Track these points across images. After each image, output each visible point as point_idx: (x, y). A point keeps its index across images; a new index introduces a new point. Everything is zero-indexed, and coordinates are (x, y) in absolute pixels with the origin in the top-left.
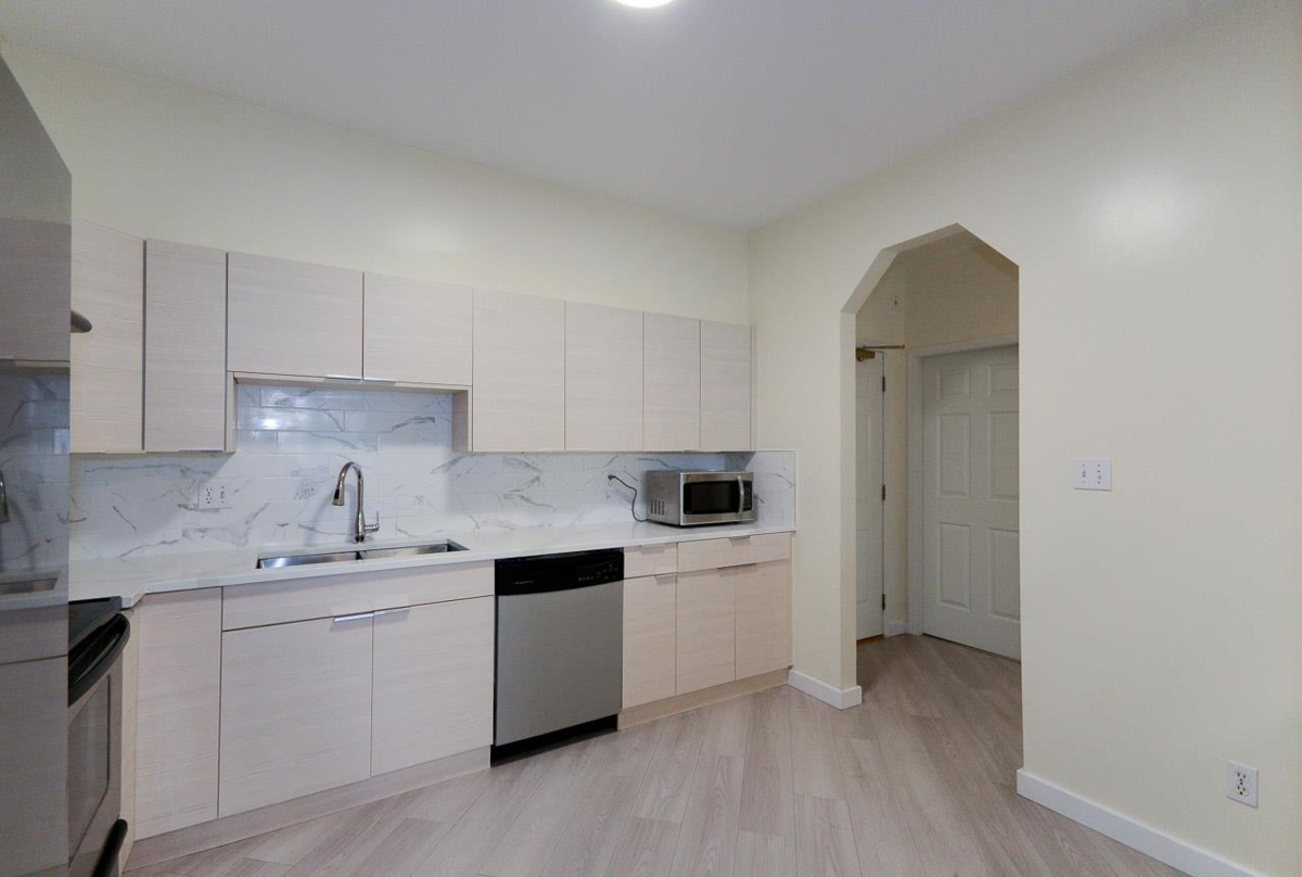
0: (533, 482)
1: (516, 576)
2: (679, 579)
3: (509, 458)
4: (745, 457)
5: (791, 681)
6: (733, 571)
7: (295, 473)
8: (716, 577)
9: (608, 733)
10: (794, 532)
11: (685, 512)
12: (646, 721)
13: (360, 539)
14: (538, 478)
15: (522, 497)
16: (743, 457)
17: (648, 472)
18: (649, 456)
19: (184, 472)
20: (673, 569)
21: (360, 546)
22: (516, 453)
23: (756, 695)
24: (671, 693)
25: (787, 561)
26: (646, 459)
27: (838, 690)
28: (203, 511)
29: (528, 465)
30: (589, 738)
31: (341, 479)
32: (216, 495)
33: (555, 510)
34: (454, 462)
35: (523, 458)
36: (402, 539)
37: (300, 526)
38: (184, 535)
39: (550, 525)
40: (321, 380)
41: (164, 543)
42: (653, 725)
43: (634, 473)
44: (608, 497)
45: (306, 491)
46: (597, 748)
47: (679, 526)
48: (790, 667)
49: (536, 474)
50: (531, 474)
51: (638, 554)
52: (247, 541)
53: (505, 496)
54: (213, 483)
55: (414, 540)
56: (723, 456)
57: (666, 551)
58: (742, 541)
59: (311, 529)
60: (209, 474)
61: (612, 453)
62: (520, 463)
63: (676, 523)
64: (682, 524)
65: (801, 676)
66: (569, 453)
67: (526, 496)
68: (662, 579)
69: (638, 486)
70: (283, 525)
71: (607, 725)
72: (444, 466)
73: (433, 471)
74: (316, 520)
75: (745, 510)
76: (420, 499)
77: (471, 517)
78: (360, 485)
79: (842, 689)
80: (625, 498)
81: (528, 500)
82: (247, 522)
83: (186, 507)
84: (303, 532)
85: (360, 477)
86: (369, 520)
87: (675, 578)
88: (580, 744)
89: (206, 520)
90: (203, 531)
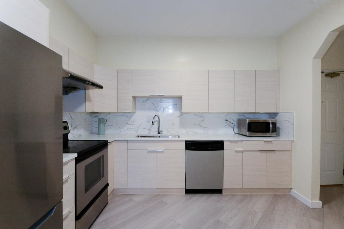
0: (202, 121)
1: (191, 145)
2: (244, 152)
3: (196, 114)
4: (276, 114)
5: (291, 193)
6: (266, 152)
7: (147, 117)
8: (259, 153)
9: (219, 194)
10: (293, 141)
11: (248, 132)
12: (232, 194)
13: (159, 133)
14: (204, 120)
15: (199, 125)
16: (275, 115)
17: (238, 119)
18: (239, 114)
19: (127, 116)
20: (242, 149)
21: (159, 135)
22: (198, 113)
23: (275, 195)
24: (240, 187)
25: (291, 151)
26: (238, 115)
27: (310, 201)
28: (131, 125)
29: (201, 116)
30: (213, 194)
31: (154, 119)
32: (132, 121)
33: (209, 129)
34: (181, 115)
35: (199, 114)
36: (169, 134)
37: (148, 129)
38: (127, 130)
39: (207, 133)
40: (148, 96)
41: (124, 131)
42: (234, 195)
43: (234, 119)
44: (225, 126)
45: (148, 122)
46: (214, 197)
47: (246, 136)
48: (291, 189)
49: (203, 119)
50: (202, 119)
51: (229, 143)
52: (138, 132)
53: (195, 124)
54: (132, 119)
55: (172, 134)
56: (268, 114)
57: (239, 143)
58: (269, 142)
59: (150, 130)
60: (131, 117)
61: (227, 113)
62: (199, 116)
63: (245, 135)
64: (247, 135)
65: (295, 192)
66: (209, 113)
67: (201, 125)
68: (237, 151)
69: (236, 123)
70: (144, 129)
71: (219, 191)
72: (179, 116)
73: (176, 118)
74: (151, 128)
75: (272, 132)
76: (173, 124)
77: (186, 129)
78: (159, 120)
79: (311, 201)
80: (231, 127)
81: (201, 126)
82: (138, 128)
83: (128, 124)
84: (148, 130)
85: (159, 118)
86: (161, 129)
87: (242, 151)
88: (210, 195)
89: (131, 127)
90: (130, 129)
